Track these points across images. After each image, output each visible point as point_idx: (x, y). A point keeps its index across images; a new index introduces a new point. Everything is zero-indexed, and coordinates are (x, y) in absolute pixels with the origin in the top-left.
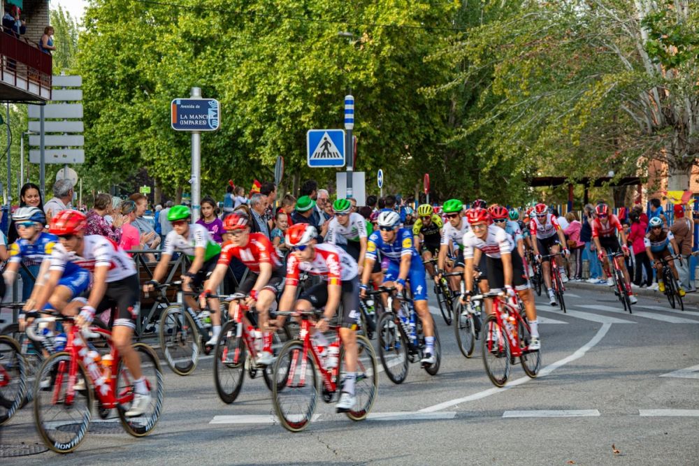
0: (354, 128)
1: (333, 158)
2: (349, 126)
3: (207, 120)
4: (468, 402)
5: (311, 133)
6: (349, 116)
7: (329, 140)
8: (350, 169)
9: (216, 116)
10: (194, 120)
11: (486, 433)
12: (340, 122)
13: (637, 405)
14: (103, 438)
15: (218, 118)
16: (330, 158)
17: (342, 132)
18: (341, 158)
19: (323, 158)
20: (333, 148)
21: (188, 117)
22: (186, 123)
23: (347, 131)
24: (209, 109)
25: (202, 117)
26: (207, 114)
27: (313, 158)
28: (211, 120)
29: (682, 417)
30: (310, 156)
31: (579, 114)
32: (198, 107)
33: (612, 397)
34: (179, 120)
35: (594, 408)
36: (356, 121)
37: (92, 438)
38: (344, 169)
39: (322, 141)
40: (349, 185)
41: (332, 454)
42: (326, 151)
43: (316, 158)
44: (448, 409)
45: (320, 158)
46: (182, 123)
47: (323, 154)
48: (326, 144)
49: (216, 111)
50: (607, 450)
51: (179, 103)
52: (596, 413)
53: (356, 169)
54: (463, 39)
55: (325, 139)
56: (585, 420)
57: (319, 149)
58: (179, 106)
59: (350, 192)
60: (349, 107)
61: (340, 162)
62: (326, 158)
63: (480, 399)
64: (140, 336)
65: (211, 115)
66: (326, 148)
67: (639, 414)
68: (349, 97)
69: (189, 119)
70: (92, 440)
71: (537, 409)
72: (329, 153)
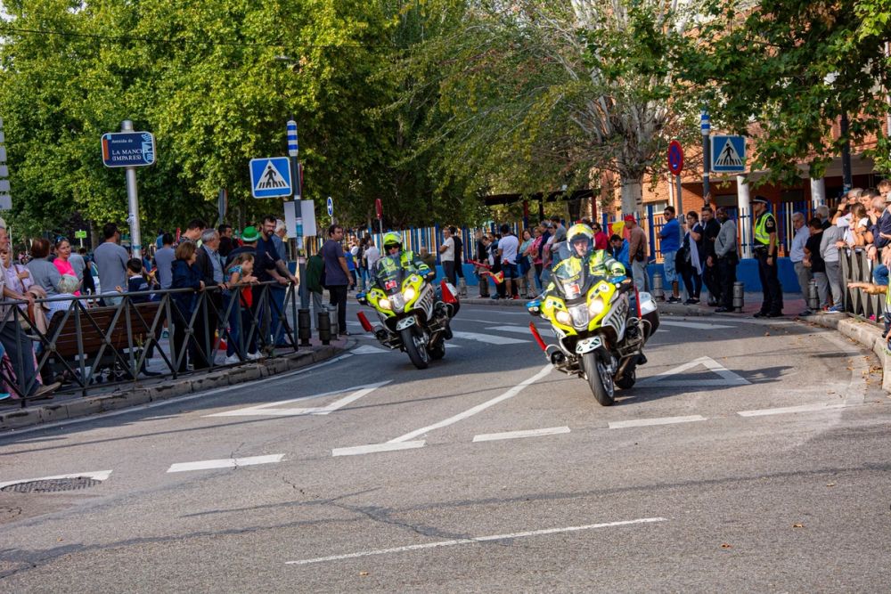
0: (299, 156)
1: (279, 187)
2: (293, 153)
3: (142, 154)
4: (436, 430)
5: (254, 162)
6: (293, 142)
7: (274, 168)
8: (297, 197)
9: (151, 149)
10: (128, 156)
11: (457, 459)
12: (285, 149)
13: (607, 418)
14: (53, 496)
15: (153, 151)
16: (276, 188)
17: (286, 160)
18: (287, 186)
19: (269, 188)
20: (278, 177)
21: (121, 152)
22: (119, 159)
23: (292, 158)
24: (143, 143)
25: (136, 151)
26: (141, 148)
27: (257, 189)
28: (146, 154)
29: (650, 427)
30: (255, 187)
31: (529, 128)
32: (130, 141)
33: (581, 412)
34: (111, 156)
35: (565, 425)
36: (301, 148)
37: (41, 496)
38: (291, 199)
39: (266, 170)
40: (298, 214)
41: (299, 494)
42: (271, 181)
43: (261, 189)
44: (417, 438)
45: (265, 189)
46: (114, 159)
47: (268, 183)
48: (271, 172)
49: (151, 145)
50: (579, 465)
51: (109, 138)
52: (566, 430)
53: (303, 198)
54: (405, 57)
55: (270, 167)
56: (556, 438)
57: (263, 179)
58: (109, 141)
59: (299, 222)
60: (292, 133)
61: (287, 191)
62: (272, 188)
63: (449, 426)
64: (86, 386)
65: (145, 149)
66: (271, 177)
67: (608, 427)
68: (292, 123)
69: (122, 155)
70: (41, 499)
71: (507, 431)
72: (274, 182)
